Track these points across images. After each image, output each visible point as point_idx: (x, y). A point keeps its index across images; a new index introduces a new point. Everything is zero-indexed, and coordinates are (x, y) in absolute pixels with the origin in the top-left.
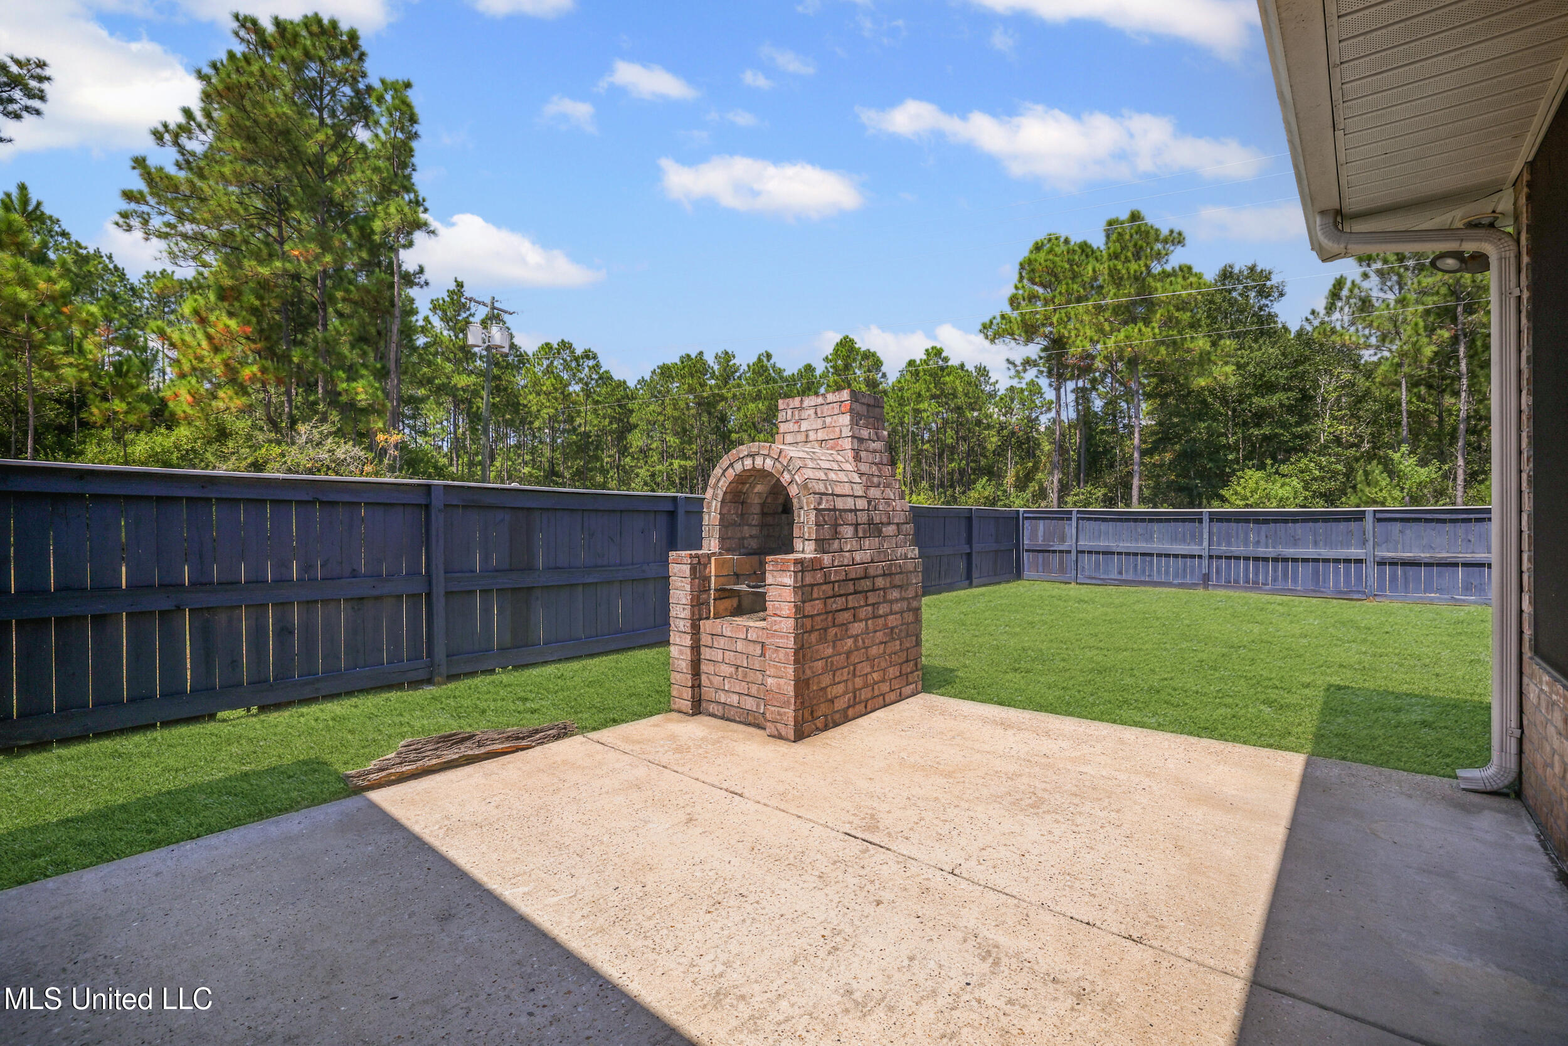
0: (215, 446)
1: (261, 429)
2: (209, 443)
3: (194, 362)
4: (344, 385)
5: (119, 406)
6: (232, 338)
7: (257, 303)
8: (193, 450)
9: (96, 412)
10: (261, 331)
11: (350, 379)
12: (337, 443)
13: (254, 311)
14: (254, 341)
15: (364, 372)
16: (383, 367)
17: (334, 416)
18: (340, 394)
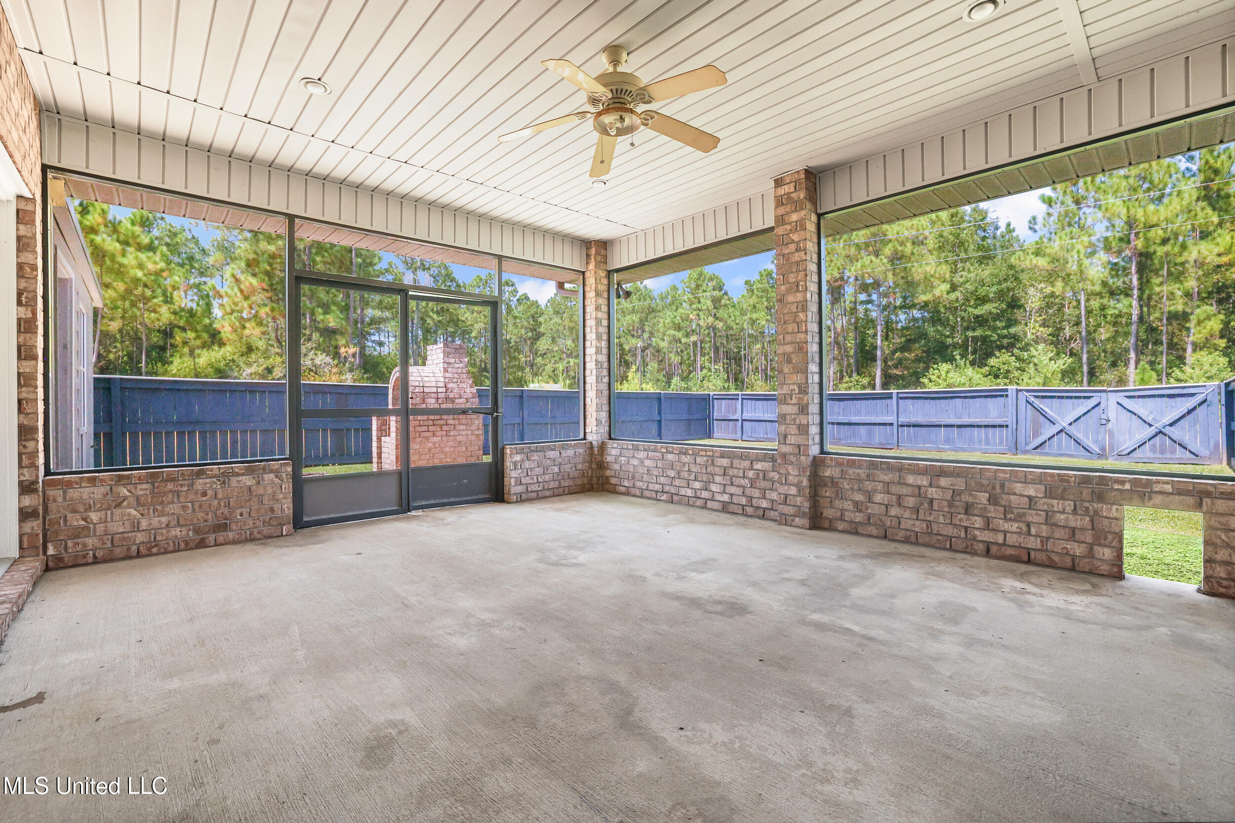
0: (244, 358)
1: (273, 346)
2: (242, 355)
3: (233, 306)
4: (322, 317)
5: (191, 335)
6: (253, 291)
7: (268, 268)
8: (233, 361)
9: (179, 337)
10: (272, 285)
11: (325, 313)
12: (316, 354)
13: (267, 273)
14: (267, 291)
15: (334, 308)
16: (346, 305)
17: (316, 336)
18: (319, 323)
